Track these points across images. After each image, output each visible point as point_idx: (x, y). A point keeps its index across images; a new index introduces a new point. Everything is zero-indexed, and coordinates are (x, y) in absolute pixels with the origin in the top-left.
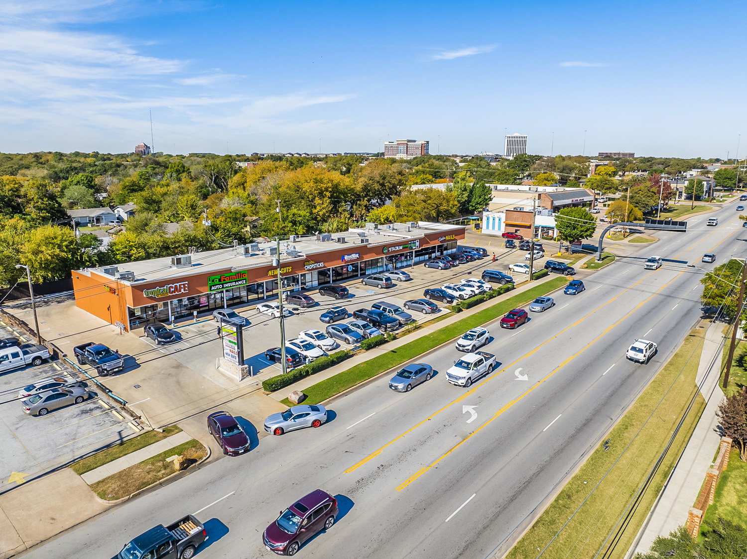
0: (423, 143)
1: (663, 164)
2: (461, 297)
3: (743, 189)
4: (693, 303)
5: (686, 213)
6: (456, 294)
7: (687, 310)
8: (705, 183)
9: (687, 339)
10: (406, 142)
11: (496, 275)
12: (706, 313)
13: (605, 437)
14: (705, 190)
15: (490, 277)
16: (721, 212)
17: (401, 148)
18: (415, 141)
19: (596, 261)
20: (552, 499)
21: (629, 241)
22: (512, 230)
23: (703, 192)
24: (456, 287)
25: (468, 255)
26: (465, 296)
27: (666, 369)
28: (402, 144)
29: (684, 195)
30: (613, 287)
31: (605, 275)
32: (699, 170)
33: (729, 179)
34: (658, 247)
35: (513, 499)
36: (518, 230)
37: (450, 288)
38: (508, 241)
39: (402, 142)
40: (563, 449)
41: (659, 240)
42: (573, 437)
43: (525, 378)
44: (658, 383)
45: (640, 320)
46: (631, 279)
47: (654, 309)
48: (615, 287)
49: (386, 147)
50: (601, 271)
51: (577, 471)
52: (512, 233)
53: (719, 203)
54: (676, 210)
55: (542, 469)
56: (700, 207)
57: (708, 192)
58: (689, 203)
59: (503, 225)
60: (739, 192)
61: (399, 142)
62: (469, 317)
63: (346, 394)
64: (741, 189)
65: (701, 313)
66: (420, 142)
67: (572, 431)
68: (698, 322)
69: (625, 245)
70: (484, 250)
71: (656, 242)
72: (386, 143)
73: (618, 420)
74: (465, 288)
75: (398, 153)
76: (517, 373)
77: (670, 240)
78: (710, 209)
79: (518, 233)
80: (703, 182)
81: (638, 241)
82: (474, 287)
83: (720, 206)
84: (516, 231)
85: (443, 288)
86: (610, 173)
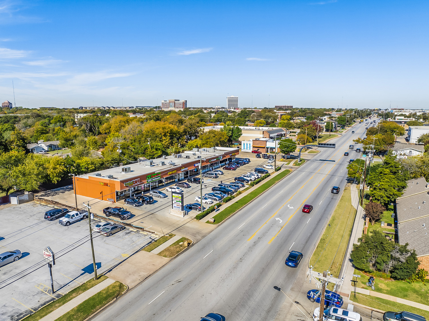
0: (184, 101)
1: (311, 113)
2: (251, 180)
3: (349, 126)
4: (343, 177)
5: (328, 138)
6: (249, 179)
7: (341, 180)
8: (333, 124)
9: (344, 191)
10: (174, 101)
11: (261, 170)
12: (348, 181)
13: (328, 223)
14: (334, 127)
15: (259, 171)
16: (342, 137)
17: (172, 104)
18: (179, 100)
19: (298, 162)
20: (319, 241)
21: (308, 153)
22: (256, 149)
23: (333, 128)
24: (248, 176)
25: (243, 162)
26: (252, 179)
27: (340, 201)
28: (172, 102)
29: (325, 129)
30: (309, 173)
31: (304, 168)
32: (328, 116)
33: (343, 121)
34: (321, 155)
35: (307, 242)
36: (259, 149)
37: (245, 176)
38: (257, 155)
39: (172, 101)
40: (316, 228)
41: (320, 152)
42: (317, 224)
43: (292, 208)
44: (339, 206)
45: (325, 185)
46: (315, 169)
47: (328, 180)
48: (311, 173)
49: (162, 104)
50: (302, 166)
51: (323, 233)
52: (256, 151)
53: (340, 133)
54: (323, 137)
55: (312, 234)
56: (333, 135)
57: (335, 128)
58: (328, 133)
59: (252, 147)
60: (347, 127)
61: (170, 101)
62: (258, 188)
63: (229, 218)
64: (348, 125)
65: (347, 181)
66: (182, 101)
67: (316, 223)
68: (346, 184)
69: (307, 155)
70: (249, 160)
71: (319, 153)
72: (162, 101)
73: (330, 218)
74: (251, 176)
75: (170, 107)
76: (288, 206)
77: (325, 151)
78: (337, 136)
79: (259, 151)
80: (333, 123)
81: (312, 153)
82: (255, 175)
83: (341, 134)
84: (258, 149)
85: (242, 177)
86: (288, 119)
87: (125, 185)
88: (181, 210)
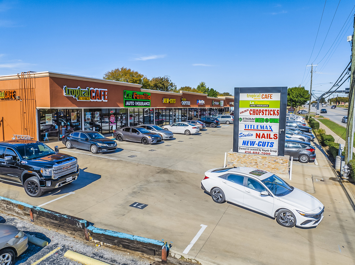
87: (64, 94)
88: (276, 154)
